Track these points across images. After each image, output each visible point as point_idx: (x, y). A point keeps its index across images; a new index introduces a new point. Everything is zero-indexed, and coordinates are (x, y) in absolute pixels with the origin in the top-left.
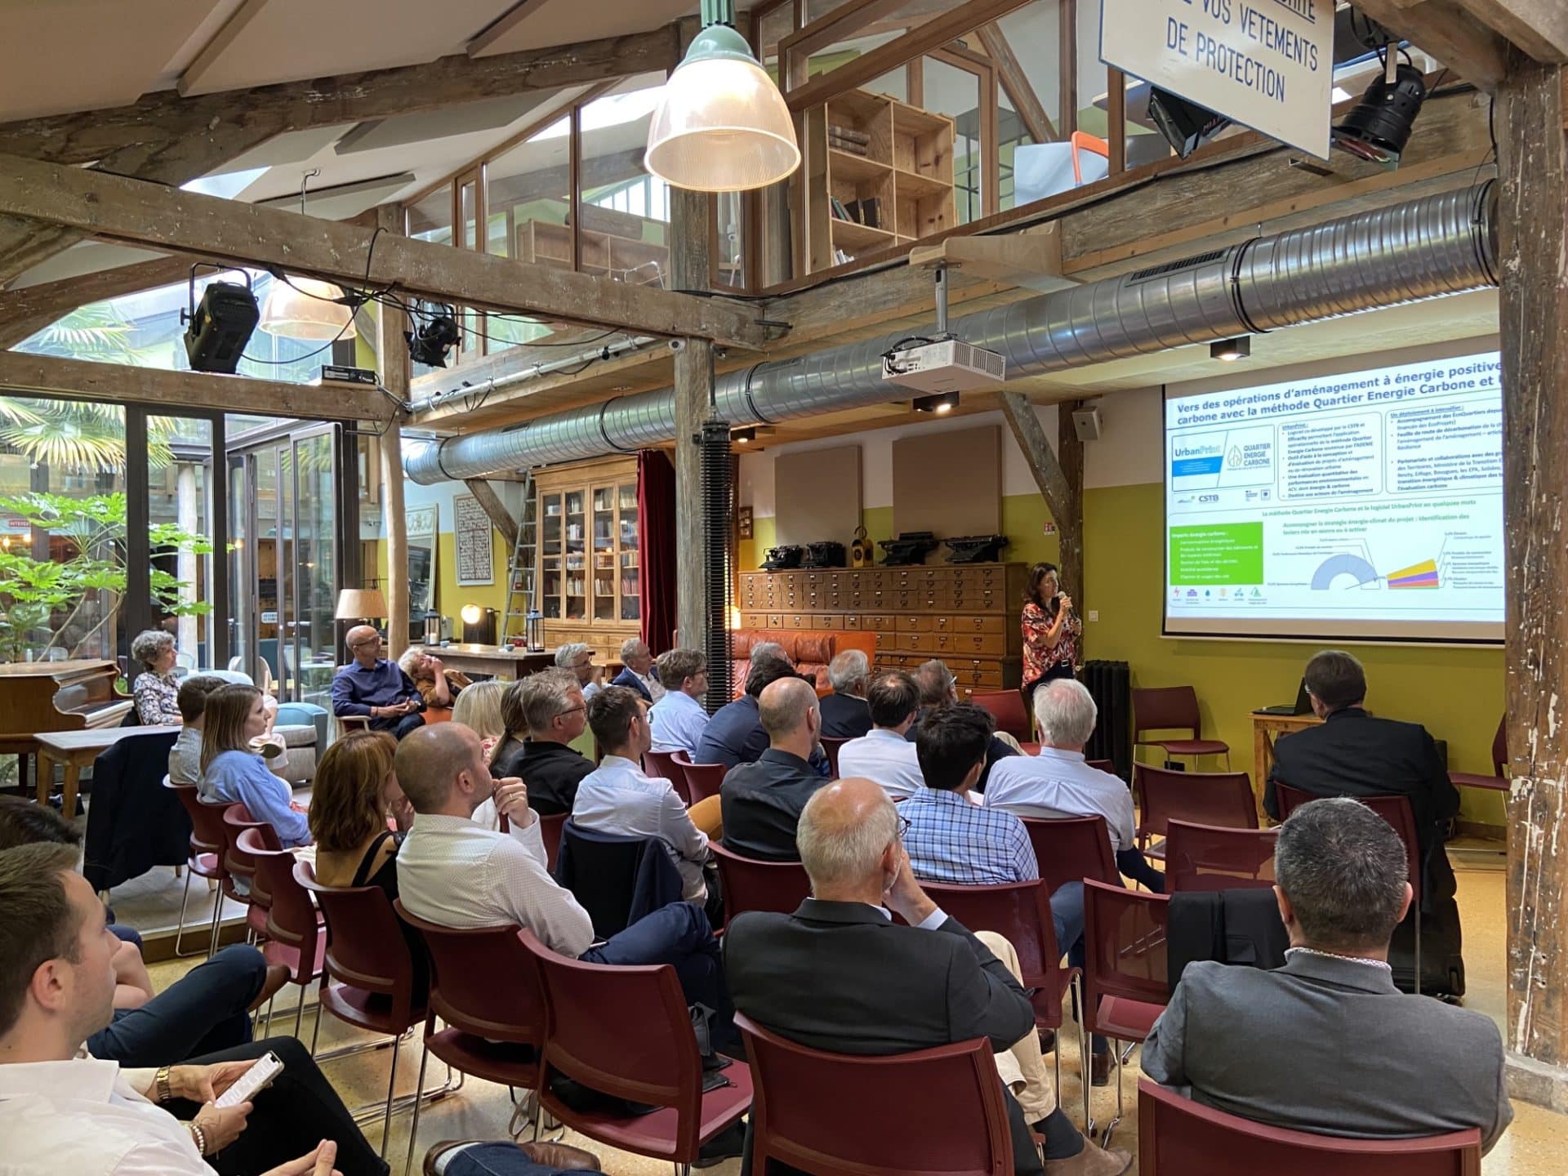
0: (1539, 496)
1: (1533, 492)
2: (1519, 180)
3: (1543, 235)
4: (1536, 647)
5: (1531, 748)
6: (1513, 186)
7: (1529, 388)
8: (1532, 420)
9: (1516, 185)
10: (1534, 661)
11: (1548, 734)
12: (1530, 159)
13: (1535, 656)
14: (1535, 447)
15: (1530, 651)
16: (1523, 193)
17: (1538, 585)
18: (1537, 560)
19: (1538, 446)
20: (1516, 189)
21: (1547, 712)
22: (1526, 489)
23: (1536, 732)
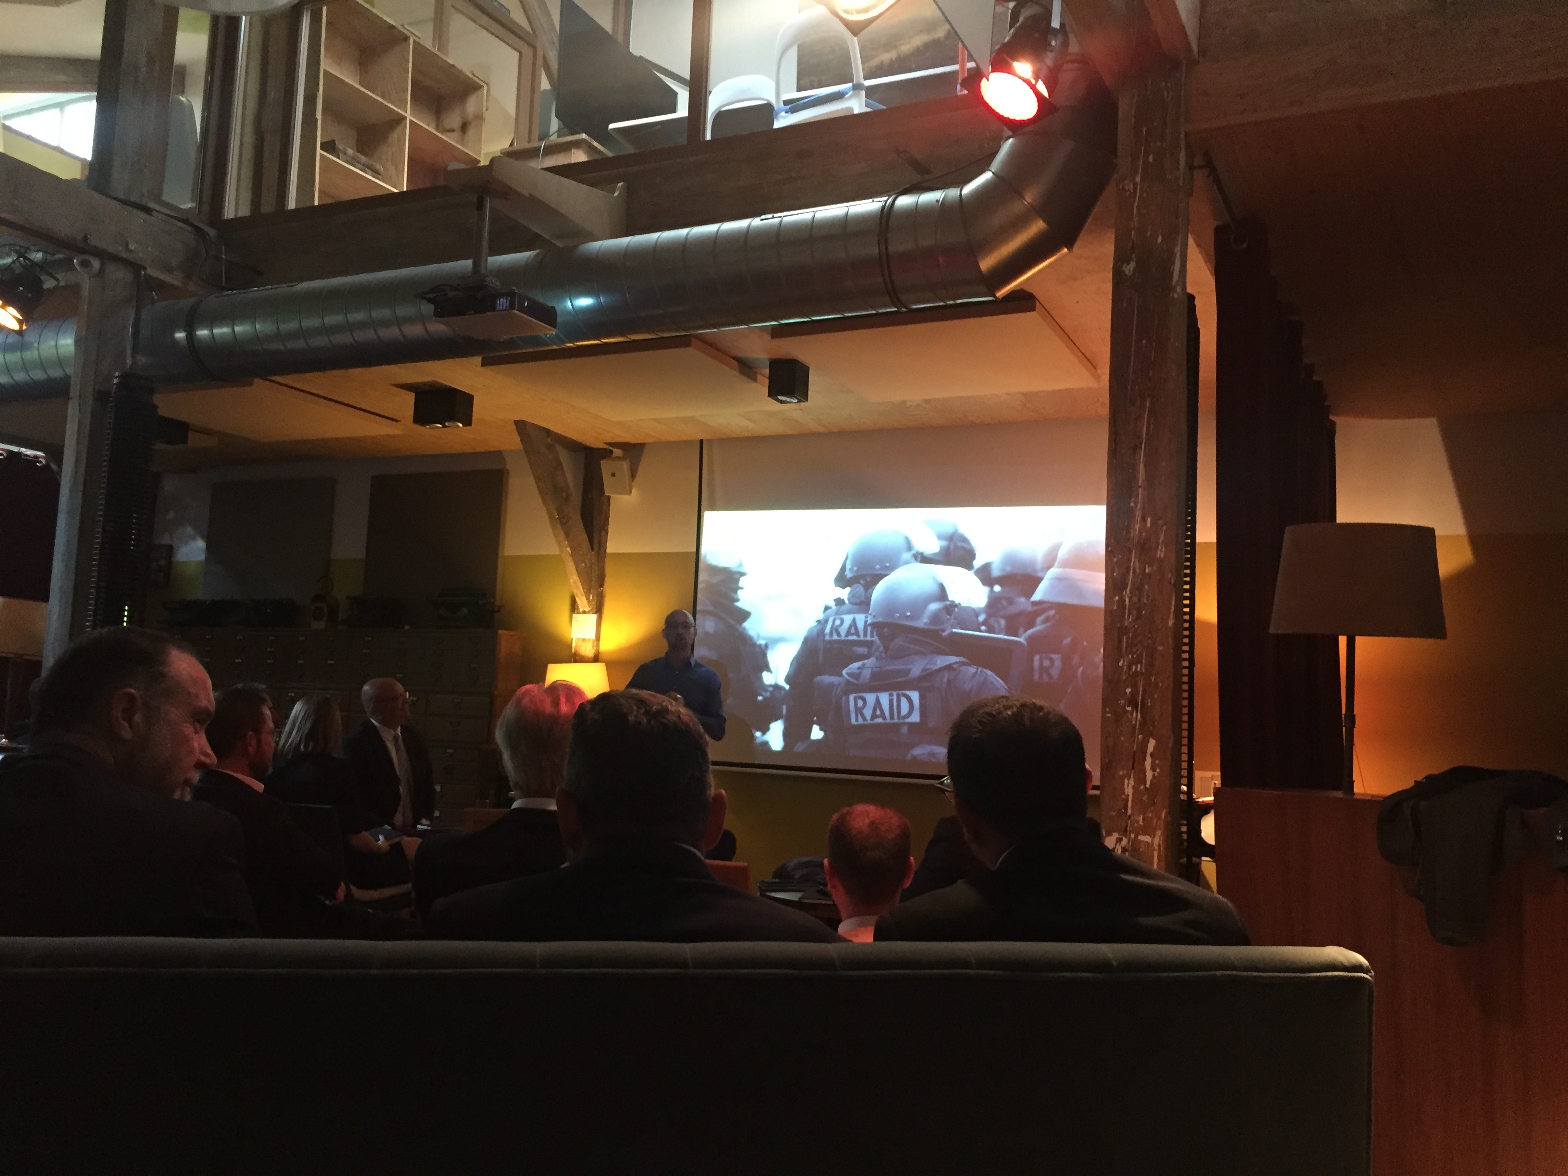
0: (1144, 519)
1: (1138, 515)
2: (1138, 179)
3: (1160, 240)
4: (1135, 687)
5: (1127, 801)
6: (1132, 186)
7: (1138, 403)
8: (1139, 437)
9: (1135, 184)
10: (1133, 702)
11: (1145, 784)
12: (1151, 159)
13: (1134, 695)
14: (1142, 466)
15: (1128, 690)
16: (1141, 194)
17: (1139, 617)
18: (1138, 589)
19: (1145, 466)
20: (1135, 189)
21: (1145, 760)
22: (1131, 511)
23: (1132, 782)
